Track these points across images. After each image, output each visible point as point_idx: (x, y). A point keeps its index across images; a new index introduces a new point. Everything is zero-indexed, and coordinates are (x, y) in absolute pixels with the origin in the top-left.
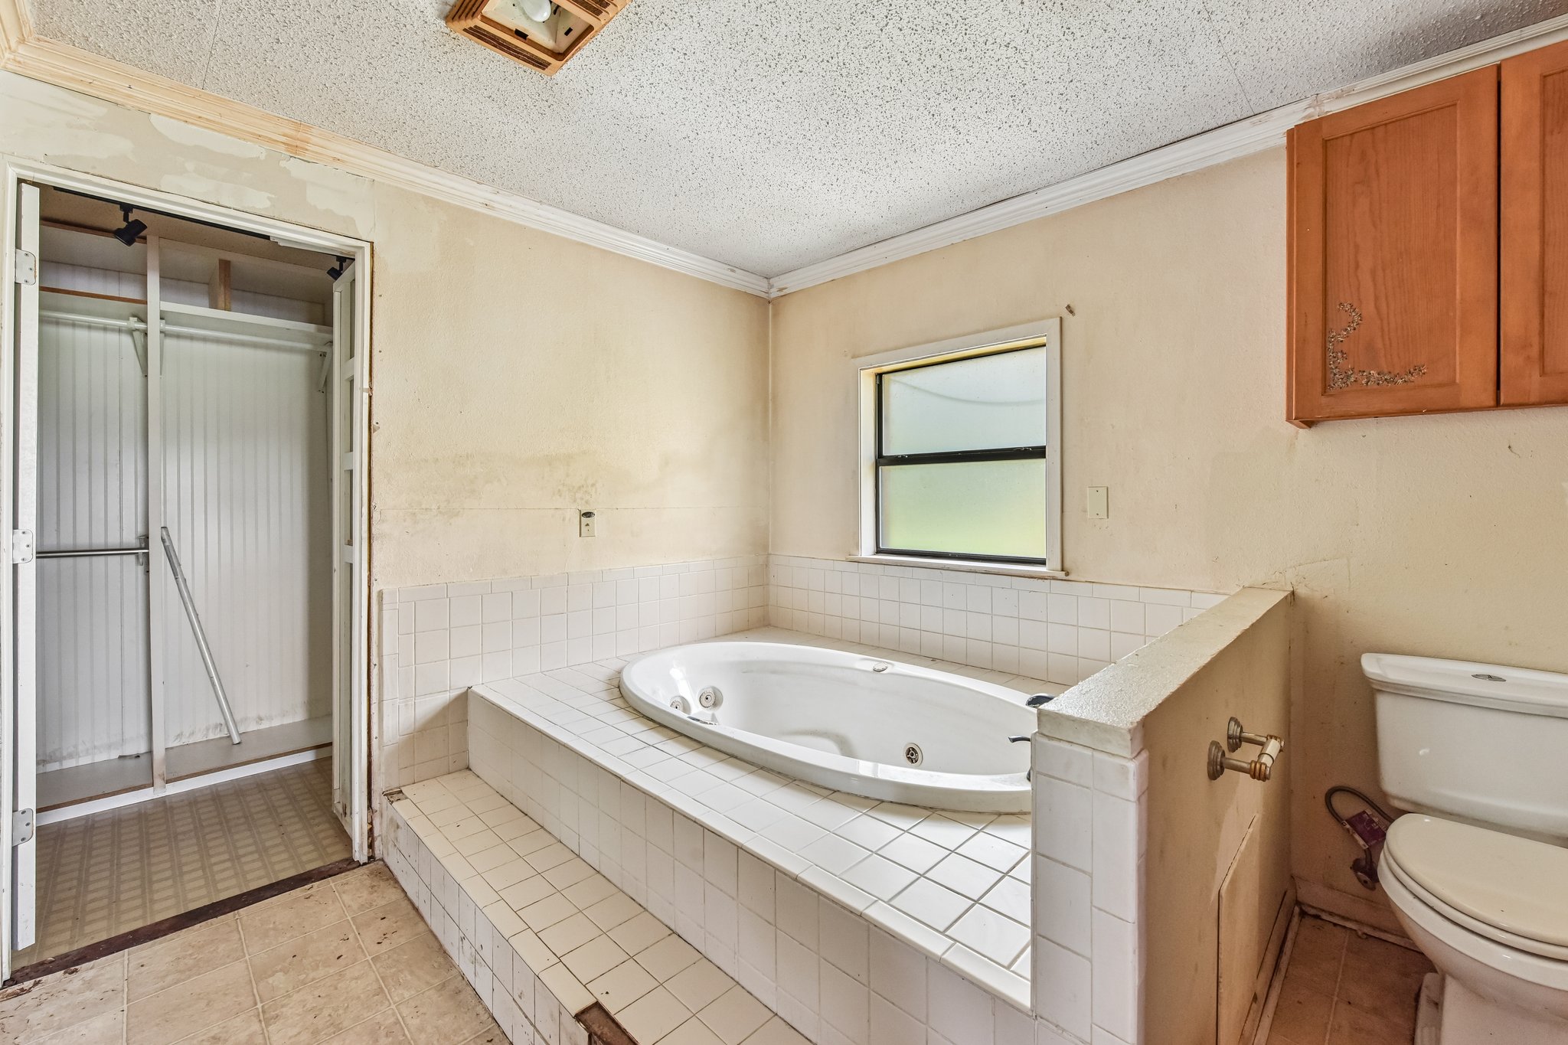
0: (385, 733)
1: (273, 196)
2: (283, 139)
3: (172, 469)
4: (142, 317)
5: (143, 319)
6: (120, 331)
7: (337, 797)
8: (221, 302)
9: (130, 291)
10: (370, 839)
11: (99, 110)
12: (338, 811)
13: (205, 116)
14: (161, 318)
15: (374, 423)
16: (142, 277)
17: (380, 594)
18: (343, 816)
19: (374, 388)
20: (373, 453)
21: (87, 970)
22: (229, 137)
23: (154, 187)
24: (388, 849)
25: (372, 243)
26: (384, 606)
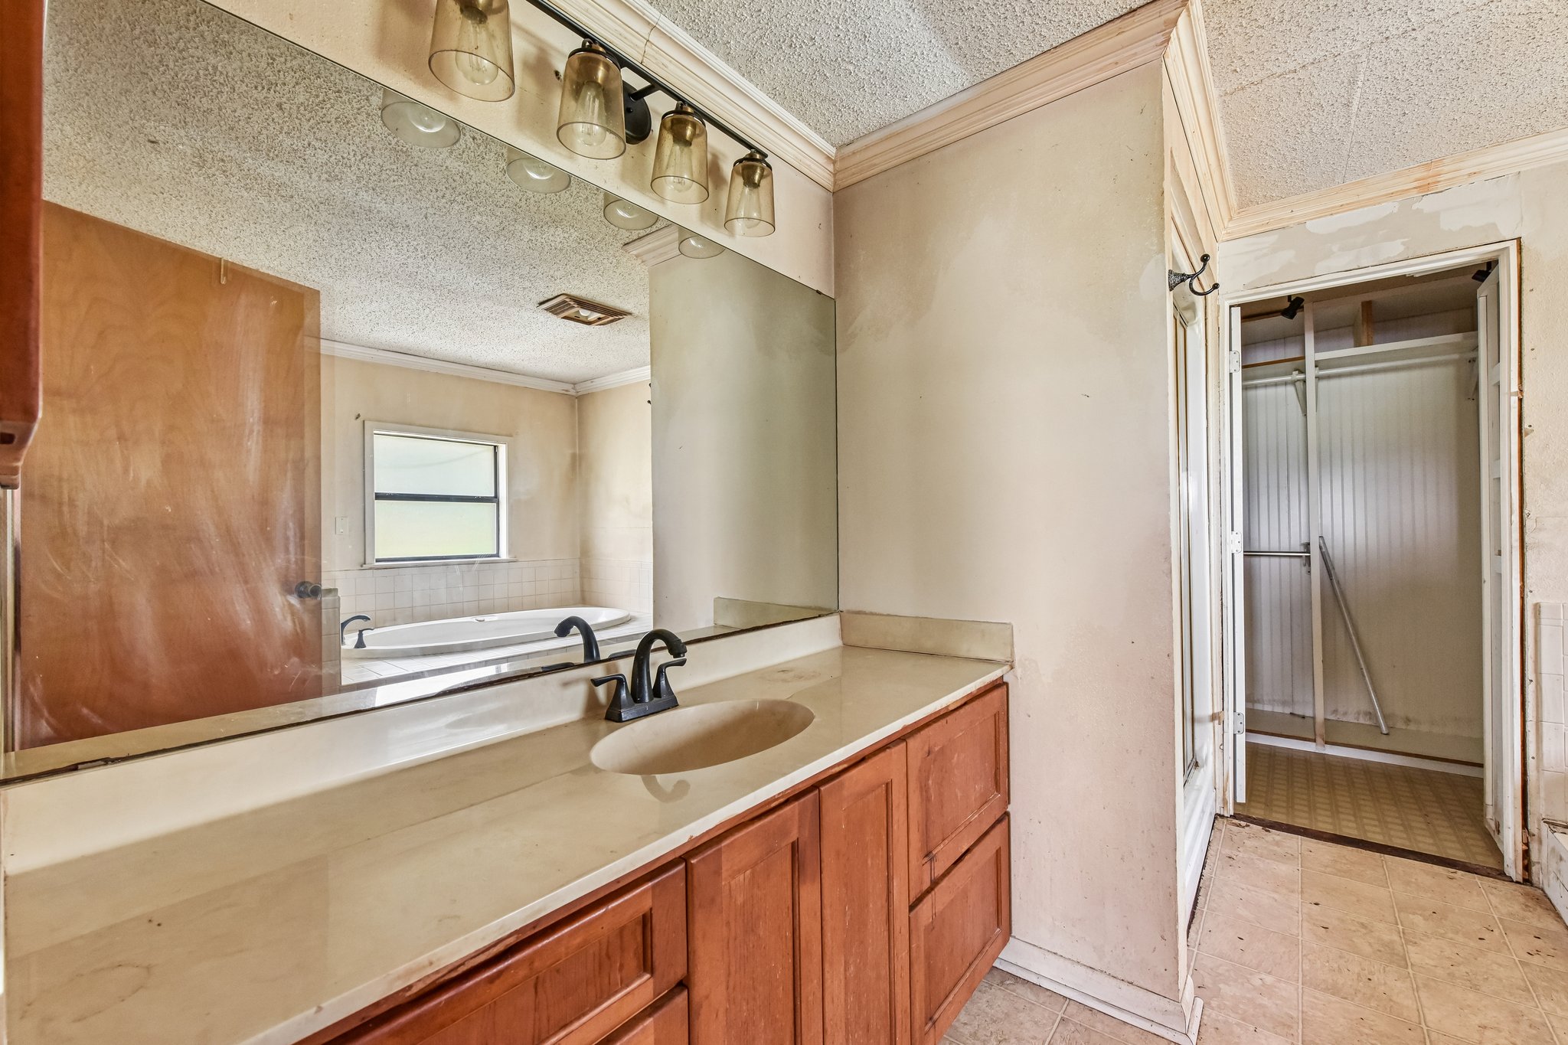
0: (1545, 757)
1: (1406, 240)
2: (1416, 184)
3: (1326, 497)
4: (1302, 369)
5: (1302, 371)
6: (1286, 383)
7: (1490, 813)
8: (1364, 340)
9: (1293, 352)
10: (1526, 862)
11: (1272, 238)
12: (1490, 827)
13: (1344, 203)
14: (1316, 366)
15: (1525, 426)
16: (1300, 336)
17: (1537, 608)
18: (1496, 834)
19: (1525, 389)
20: (1525, 458)
21: (1276, 835)
22: (1366, 209)
23: (1310, 276)
24: (1549, 880)
25: (1519, 239)
26: (1542, 620)
